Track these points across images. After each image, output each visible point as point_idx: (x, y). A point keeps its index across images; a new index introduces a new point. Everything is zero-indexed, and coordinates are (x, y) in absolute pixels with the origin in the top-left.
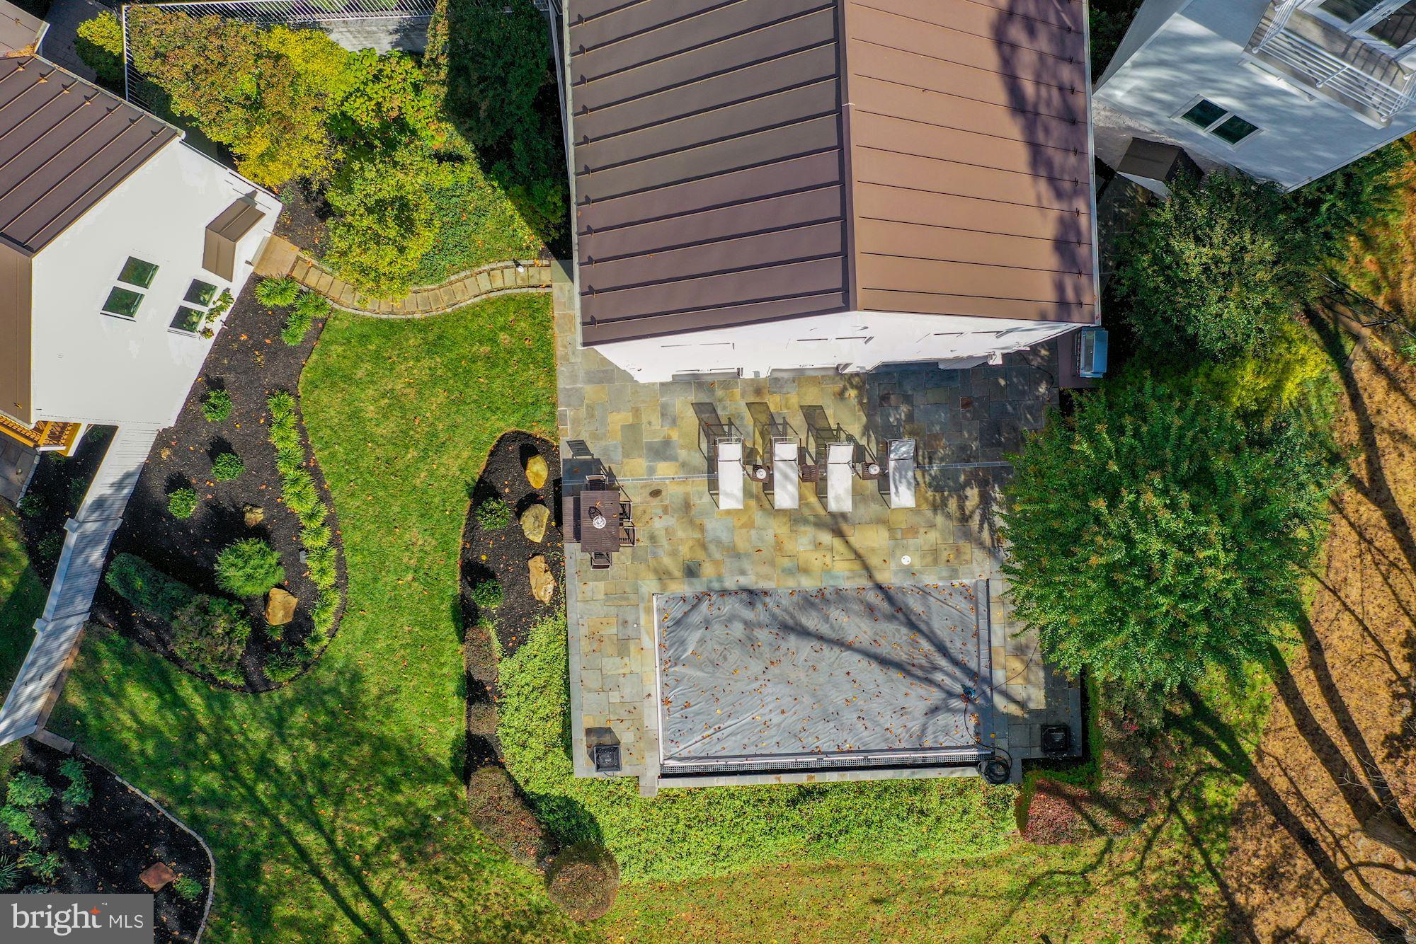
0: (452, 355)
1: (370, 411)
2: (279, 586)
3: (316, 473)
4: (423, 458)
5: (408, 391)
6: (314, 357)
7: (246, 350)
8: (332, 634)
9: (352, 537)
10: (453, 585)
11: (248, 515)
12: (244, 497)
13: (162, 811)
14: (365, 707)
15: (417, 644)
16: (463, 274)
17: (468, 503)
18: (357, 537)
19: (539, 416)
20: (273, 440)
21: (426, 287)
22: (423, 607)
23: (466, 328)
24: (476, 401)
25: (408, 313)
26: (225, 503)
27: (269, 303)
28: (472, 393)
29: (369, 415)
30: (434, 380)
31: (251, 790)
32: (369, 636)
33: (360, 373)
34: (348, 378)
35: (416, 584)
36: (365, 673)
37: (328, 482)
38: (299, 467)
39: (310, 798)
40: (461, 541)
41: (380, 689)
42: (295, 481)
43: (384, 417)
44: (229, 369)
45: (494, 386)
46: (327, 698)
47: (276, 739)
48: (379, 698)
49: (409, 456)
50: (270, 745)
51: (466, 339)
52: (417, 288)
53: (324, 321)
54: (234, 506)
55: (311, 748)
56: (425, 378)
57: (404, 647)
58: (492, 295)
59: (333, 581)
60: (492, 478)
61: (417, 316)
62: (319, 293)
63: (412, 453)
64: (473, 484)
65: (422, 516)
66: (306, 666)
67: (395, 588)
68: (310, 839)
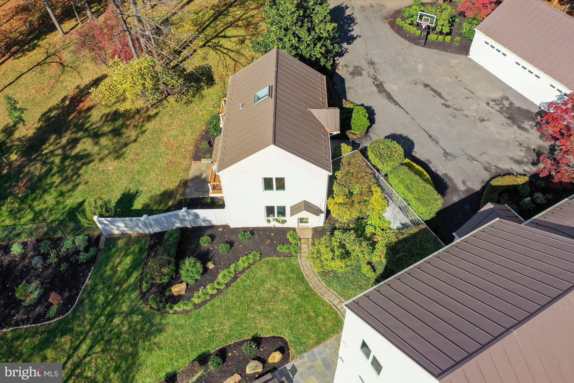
0: (303, 304)
1: (268, 286)
2: (187, 284)
3: (235, 278)
4: (259, 313)
5: (282, 295)
6: (277, 259)
7: (269, 237)
8: (175, 313)
9: (216, 302)
10: (213, 348)
11: (210, 263)
12: (216, 259)
13: (83, 288)
14: (149, 340)
15: (183, 346)
16: (335, 293)
17: (249, 338)
18: (218, 303)
19: (298, 347)
20: (241, 258)
21: (323, 283)
22: (199, 341)
23: (316, 304)
24: (291, 320)
25: (310, 281)
26: (211, 254)
27: (288, 236)
28: (293, 318)
29: (266, 286)
30: (291, 302)
31: (101, 315)
32: (178, 327)
33: (280, 276)
34: (276, 273)
35: (208, 334)
36: (163, 334)
37: (234, 284)
38: (235, 271)
39: (103, 339)
40: (233, 342)
41: (158, 342)
42: (230, 272)
43: (268, 291)
44: (259, 235)
45: (301, 325)
46: (148, 324)
47: (124, 315)
48: (155, 344)
49: (258, 307)
50: (122, 313)
51: (312, 305)
52: (320, 280)
53: (292, 256)
54: (211, 258)
55: (125, 329)
56: (289, 298)
57: (180, 342)
58: (334, 306)
59: (196, 302)
60: (264, 341)
61: (311, 285)
62: (300, 249)
63: (259, 308)
64: (258, 335)
65: (236, 323)
66: (159, 310)
67: (203, 327)
68: (84, 347)
